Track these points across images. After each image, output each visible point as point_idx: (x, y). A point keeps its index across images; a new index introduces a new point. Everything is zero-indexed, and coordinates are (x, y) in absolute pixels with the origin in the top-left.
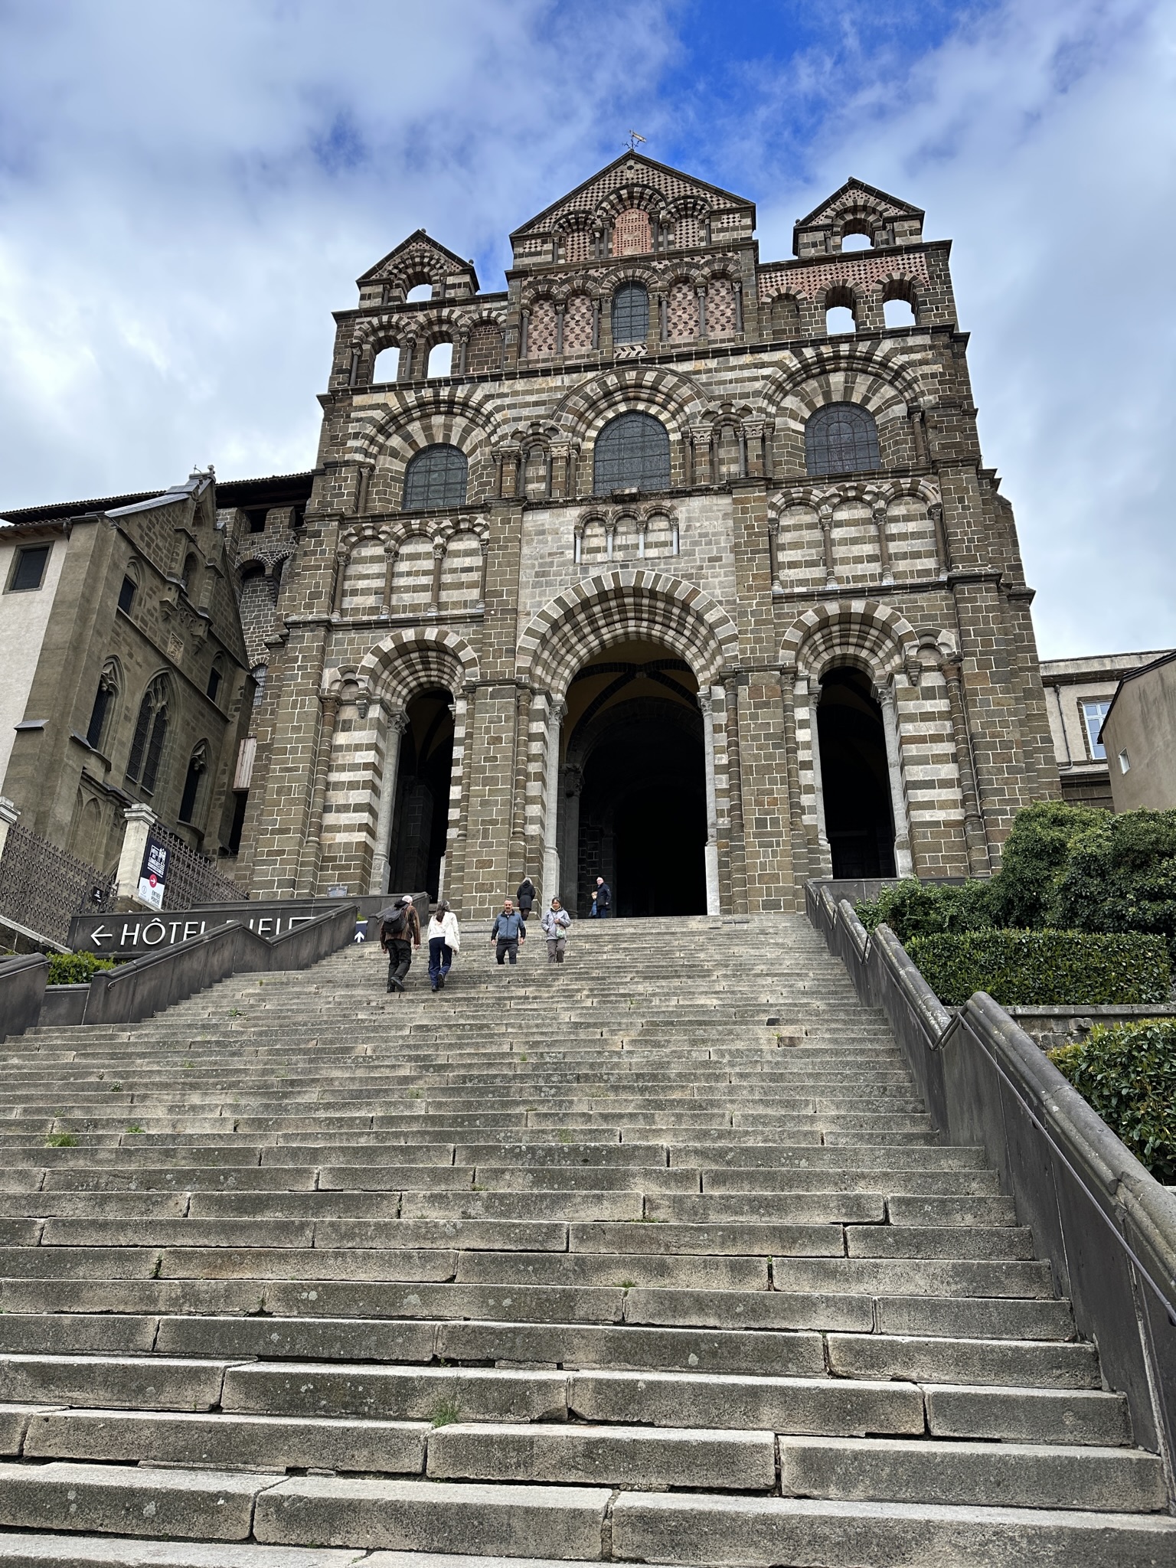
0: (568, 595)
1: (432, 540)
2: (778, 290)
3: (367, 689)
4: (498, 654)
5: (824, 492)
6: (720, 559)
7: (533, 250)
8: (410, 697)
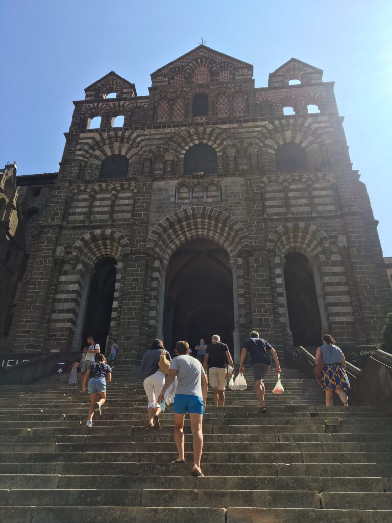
0: (172, 216)
1: (111, 192)
2: (263, 98)
3: (76, 256)
4: (139, 241)
5: (285, 177)
6: (240, 203)
7: (160, 80)
8: (97, 261)
